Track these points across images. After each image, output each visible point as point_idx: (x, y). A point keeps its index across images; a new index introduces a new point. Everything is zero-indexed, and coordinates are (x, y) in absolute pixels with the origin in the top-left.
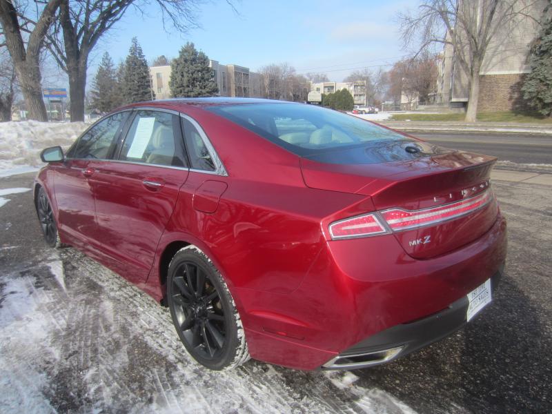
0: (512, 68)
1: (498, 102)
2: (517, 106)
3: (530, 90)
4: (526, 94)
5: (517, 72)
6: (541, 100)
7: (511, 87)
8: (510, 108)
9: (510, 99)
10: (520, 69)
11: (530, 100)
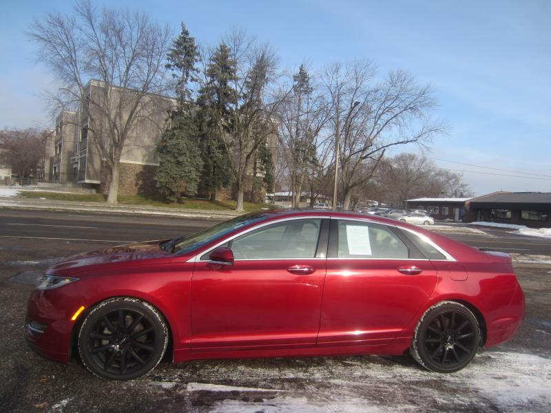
0: (136, 159)
1: (126, 186)
2: (142, 191)
3: (161, 180)
4: (158, 183)
5: (140, 163)
6: (168, 189)
7: (137, 175)
8: (136, 192)
9: (137, 184)
10: (143, 161)
11: (160, 188)
